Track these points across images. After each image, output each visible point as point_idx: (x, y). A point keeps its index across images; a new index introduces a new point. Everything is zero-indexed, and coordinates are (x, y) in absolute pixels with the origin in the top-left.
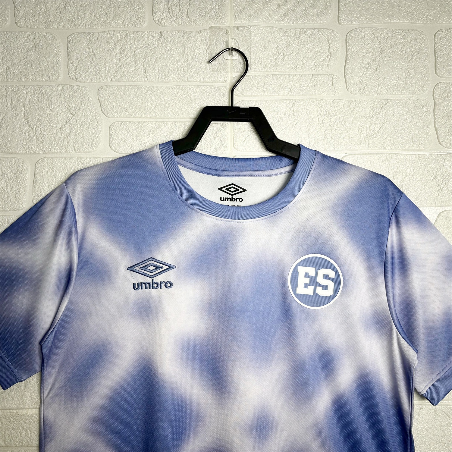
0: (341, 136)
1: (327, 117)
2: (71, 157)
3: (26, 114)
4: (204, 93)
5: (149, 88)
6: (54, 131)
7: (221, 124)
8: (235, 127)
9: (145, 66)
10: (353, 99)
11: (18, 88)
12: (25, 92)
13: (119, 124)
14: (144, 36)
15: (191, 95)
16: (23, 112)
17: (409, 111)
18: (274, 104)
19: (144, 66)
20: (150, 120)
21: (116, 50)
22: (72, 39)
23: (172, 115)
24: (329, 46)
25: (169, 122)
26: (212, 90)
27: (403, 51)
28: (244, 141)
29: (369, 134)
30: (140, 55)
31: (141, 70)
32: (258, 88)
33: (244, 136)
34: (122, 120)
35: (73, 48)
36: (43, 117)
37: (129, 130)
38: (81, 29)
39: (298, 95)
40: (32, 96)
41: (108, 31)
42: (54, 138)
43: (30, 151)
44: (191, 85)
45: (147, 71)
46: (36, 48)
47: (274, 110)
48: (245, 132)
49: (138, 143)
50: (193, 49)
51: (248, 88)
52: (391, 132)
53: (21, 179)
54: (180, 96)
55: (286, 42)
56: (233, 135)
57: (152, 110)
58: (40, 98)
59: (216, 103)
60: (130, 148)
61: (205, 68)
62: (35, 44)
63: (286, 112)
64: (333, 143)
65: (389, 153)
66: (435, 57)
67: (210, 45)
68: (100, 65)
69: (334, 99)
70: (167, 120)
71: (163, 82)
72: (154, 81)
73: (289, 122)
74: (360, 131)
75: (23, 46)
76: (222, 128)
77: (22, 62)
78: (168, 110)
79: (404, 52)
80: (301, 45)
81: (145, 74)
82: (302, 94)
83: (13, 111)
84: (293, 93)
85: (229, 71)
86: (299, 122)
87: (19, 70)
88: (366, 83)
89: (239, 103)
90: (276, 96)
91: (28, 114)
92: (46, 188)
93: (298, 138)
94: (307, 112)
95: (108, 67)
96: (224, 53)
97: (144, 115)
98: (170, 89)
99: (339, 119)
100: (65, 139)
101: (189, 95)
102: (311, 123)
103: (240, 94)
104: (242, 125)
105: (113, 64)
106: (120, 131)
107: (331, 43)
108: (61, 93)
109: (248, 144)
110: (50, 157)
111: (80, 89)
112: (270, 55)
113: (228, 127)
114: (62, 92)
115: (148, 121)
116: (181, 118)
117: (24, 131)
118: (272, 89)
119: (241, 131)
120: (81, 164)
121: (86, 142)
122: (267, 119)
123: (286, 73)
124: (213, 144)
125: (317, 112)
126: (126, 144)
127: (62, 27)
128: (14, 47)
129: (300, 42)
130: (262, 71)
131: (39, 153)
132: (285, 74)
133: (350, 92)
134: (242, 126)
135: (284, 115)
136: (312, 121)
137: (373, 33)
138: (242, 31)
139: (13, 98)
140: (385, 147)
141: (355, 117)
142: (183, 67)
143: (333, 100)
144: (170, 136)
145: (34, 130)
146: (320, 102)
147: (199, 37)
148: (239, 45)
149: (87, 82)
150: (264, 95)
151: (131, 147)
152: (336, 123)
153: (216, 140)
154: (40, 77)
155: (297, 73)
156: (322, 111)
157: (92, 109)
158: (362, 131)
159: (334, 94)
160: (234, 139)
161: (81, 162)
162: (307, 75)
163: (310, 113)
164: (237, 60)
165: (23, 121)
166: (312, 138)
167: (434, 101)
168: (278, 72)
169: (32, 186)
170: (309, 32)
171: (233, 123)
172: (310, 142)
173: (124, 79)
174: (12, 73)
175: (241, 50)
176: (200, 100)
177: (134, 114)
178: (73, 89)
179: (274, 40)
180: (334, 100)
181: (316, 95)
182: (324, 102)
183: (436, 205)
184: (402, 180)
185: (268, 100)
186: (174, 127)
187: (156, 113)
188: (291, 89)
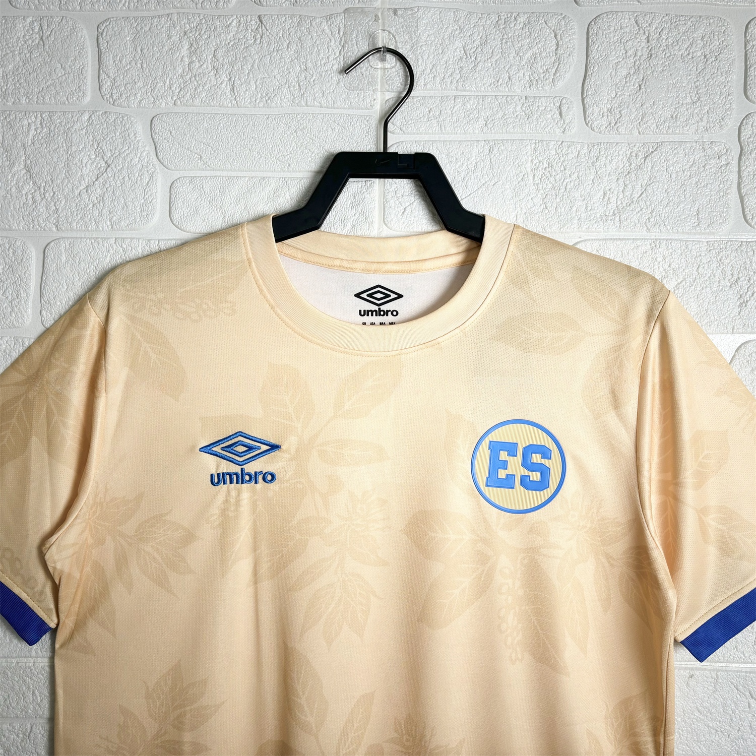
0: (572, 206)
1: (549, 172)
2: (105, 239)
3: (28, 162)
4: (334, 128)
5: (240, 118)
6: (77, 193)
7: (364, 182)
8: (388, 188)
9: (232, 80)
10: (595, 142)
11: (14, 116)
12: (25, 122)
13: (188, 181)
14: (230, 24)
15: (312, 131)
16: (23, 158)
17: (695, 163)
18: (456, 149)
19: (230, 79)
20: (240, 174)
21: (182, 50)
22: (106, 30)
23: (278, 165)
24: (557, 45)
25: (273, 177)
26: (348, 123)
27: (688, 54)
28: (403, 213)
29: (622, 203)
30: (224, 59)
31: (226, 87)
32: (430, 119)
33: (403, 204)
34: (192, 174)
35: (107, 46)
36: (57, 168)
37: (205, 192)
38: (121, 10)
39: (500, 133)
40: (39, 131)
41: (168, 15)
42: (77, 204)
43: (35, 227)
44: (312, 114)
45: (235, 88)
46: (44, 45)
47: (456, 159)
48: (405, 197)
49: (219, 214)
50: (316, 49)
51: (412, 120)
52: (661, 202)
53: (20, 274)
54: (293, 132)
55: (481, 38)
56: (384, 202)
57: (243, 157)
58: (52, 135)
59: (355, 144)
61: (338, 83)
62: (42, 38)
63: (476, 163)
64: (557, 219)
65: (656, 238)
66: (746, 65)
67: (346, 42)
68: (154, 76)
69: (561, 140)
70: (269, 174)
71: (264, 107)
72: (249, 106)
73: (481, 181)
74: (606, 198)
75: (22, 42)
76: (364, 190)
77: (20, 70)
78: (271, 156)
79: (690, 57)
80: (506, 42)
81: (232, 92)
82: (507, 132)
83: (6, 156)
84: (491, 128)
85: (379, 87)
86: (500, 181)
87: (15, 84)
88: (620, 112)
89: (395, 146)
90: (460, 134)
91: (31, 162)
92: (63, 290)
93: (497, 209)
94: (513, 164)
95: (168, 79)
96: (370, 57)
97: (231, 165)
98: (275, 121)
99: (570, 176)
100: (95, 206)
101: (308, 130)
102: (520, 184)
103: (398, 130)
105: (177, 75)
106: (188, 193)
107: (561, 39)
108: (87, 126)
109: (410, 219)
110: (69, 238)
111: (121, 120)
112: (451, 60)
113: (375, 188)
114: (90, 125)
115: (237, 177)
116: (294, 172)
117: (24, 192)
118: (454, 122)
119: (398, 195)
120: (121, 251)
121: (130, 211)
123: (480, 94)
124: (349, 217)
125: (532, 163)
126: (198, 215)
127: (88, 7)
128: (7, 44)
129: (506, 36)
130: (436, 90)
131: (50, 230)
132: (477, 96)
133: (591, 129)
134: (399, 187)
135: (473, 169)
136: (522, 179)
137: (636, 22)
138: (403, 18)
139: (5, 133)
140: (649, 228)
141: (599, 173)
142: (298, 80)
143: (560, 143)
144: (275, 204)
145: (42, 190)
146: (537, 145)
147: (326, 28)
148: (396, 42)
149: (132, 108)
150: (440, 131)
151: (207, 221)
152: (565, 183)
153: (354, 211)
154: (52, 98)
155: (499, 94)
156: (540, 163)
157: (141, 155)
158: (609, 198)
159: (563, 132)
160: (386, 209)
161: (121, 247)
162: (517, 97)
163: (519, 166)
164: (394, 70)
165: (23, 175)
167: (741, 145)
168: (465, 91)
169: (39, 286)
170: (522, 19)
171: (384, 182)
173: (197, 102)
174: (4, 90)
175: (400, 51)
177: (212, 165)
178: (108, 120)
179: (459, 34)
180: (562, 142)
181: (530, 133)
182: (545, 146)
183: (735, 330)
184: (676, 287)
185: (446, 141)
186: (281, 186)
187: (251, 162)
188: (486, 122)
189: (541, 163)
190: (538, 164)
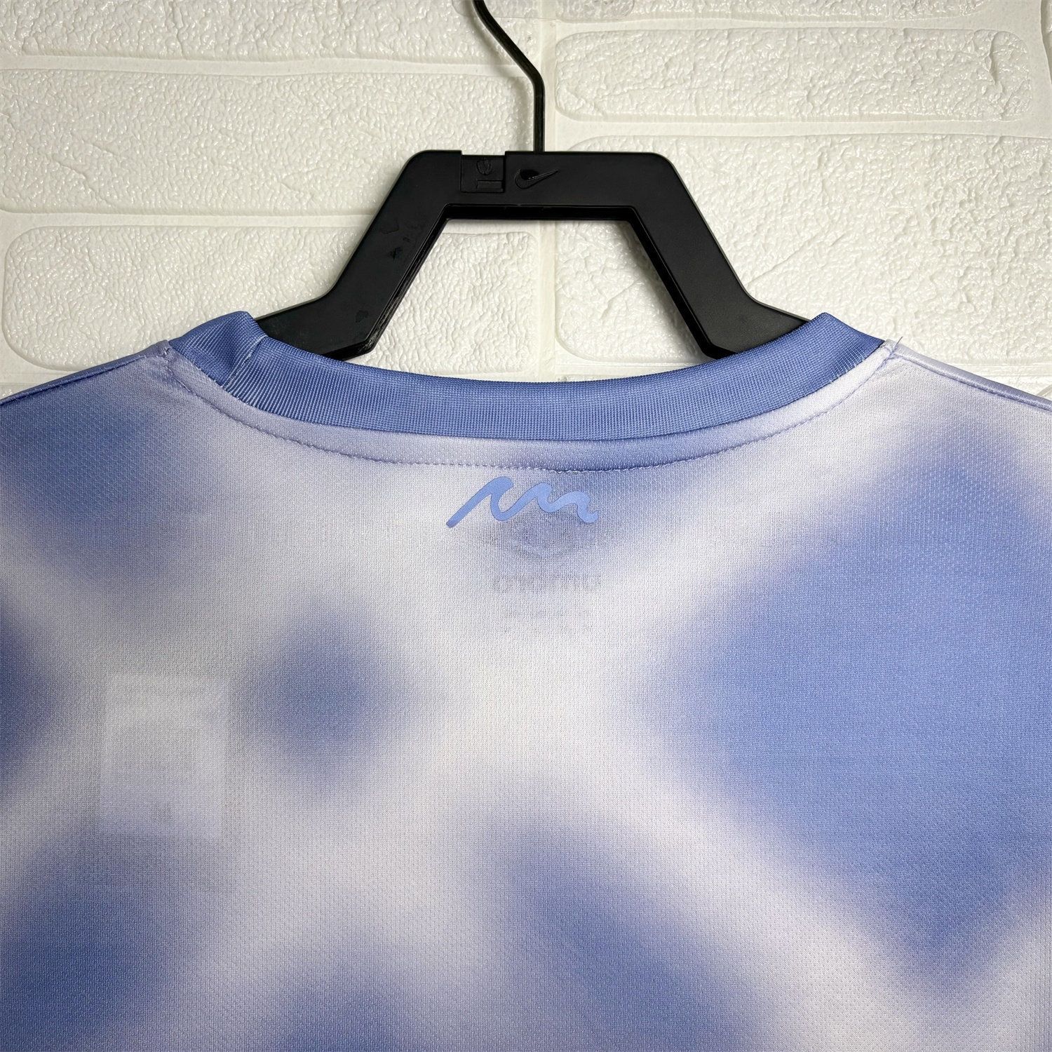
0: (1036, 296)
1: (971, 212)
4: (429, 107)
5: (189, 84)
7: (505, 236)
13: (52, 237)
15: (371, 113)
18: (737, 155)
20: (186, 220)
23: (285, 198)
25: (271, 228)
26: (462, 93)
28: (606, 312)
32: (669, 84)
33: (604, 292)
34: (63, 220)
37: (94, 266)
39: (844, 118)
44: (372, 74)
45: (178, 11)
47: (738, 180)
48: (609, 275)
49: (131, 320)
51: (623, 85)
54: (325, 117)
56: (556, 285)
57: (195, 177)
60: (92, 342)
63: (788, 190)
64: (999, 327)
69: (999, 134)
70: (261, 221)
71: (251, 58)
72: (213, 54)
73: (802, 234)
76: (505, 257)
78: (266, 175)
81: (169, 21)
82: (861, 115)
84: (821, 107)
86: (848, 234)
90: (746, 120)
94: (881, 192)
97: (163, 197)
98: (279, 90)
99: (1026, 221)
101: (361, 111)
102: (899, 241)
103: (590, 111)
104: (598, 245)
106: (51, 267)
109: (623, 329)
113: (531, 253)
115: (178, 227)
116: (324, 213)
118: (729, 91)
119: (592, 269)
122: (708, 220)
123: (790, 24)
124: (465, 325)
125: (928, 191)
126: (75, 324)
130: (682, 15)
132: (784, 30)
135: (781, 204)
136: (905, 229)
143: (996, 140)
144: (274, 290)
146: (939, 147)
150: (694, 114)
151: (97, 337)
152: (1013, 239)
153: (479, 308)
155: (838, 23)
156: (946, 189)
159: (1002, 115)
160: (562, 303)
162: (883, 32)
163: (895, 197)
166: (906, 302)
171: (556, 234)
172: (900, 322)
173: (80, 43)
176: (411, 136)
177: (115, 197)
180: (1002, 139)
181: (920, 118)
182: (959, 148)
185: (710, 137)
186: (291, 248)
187: (215, 190)
188: (809, 93)
189: (951, 190)
190: (941, 192)
